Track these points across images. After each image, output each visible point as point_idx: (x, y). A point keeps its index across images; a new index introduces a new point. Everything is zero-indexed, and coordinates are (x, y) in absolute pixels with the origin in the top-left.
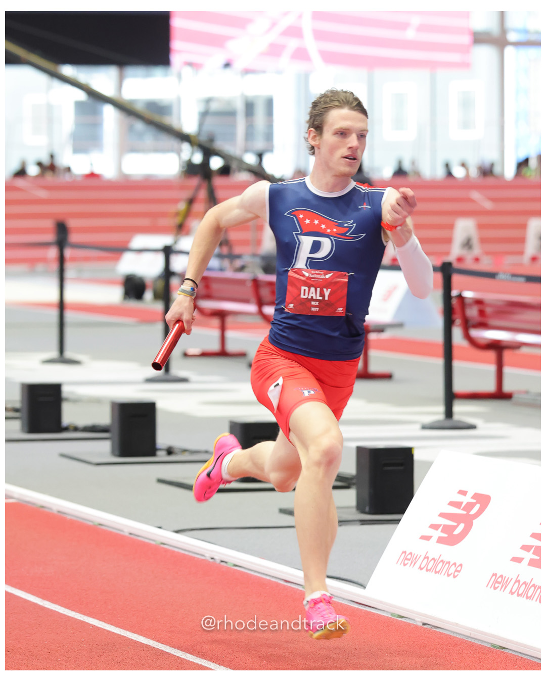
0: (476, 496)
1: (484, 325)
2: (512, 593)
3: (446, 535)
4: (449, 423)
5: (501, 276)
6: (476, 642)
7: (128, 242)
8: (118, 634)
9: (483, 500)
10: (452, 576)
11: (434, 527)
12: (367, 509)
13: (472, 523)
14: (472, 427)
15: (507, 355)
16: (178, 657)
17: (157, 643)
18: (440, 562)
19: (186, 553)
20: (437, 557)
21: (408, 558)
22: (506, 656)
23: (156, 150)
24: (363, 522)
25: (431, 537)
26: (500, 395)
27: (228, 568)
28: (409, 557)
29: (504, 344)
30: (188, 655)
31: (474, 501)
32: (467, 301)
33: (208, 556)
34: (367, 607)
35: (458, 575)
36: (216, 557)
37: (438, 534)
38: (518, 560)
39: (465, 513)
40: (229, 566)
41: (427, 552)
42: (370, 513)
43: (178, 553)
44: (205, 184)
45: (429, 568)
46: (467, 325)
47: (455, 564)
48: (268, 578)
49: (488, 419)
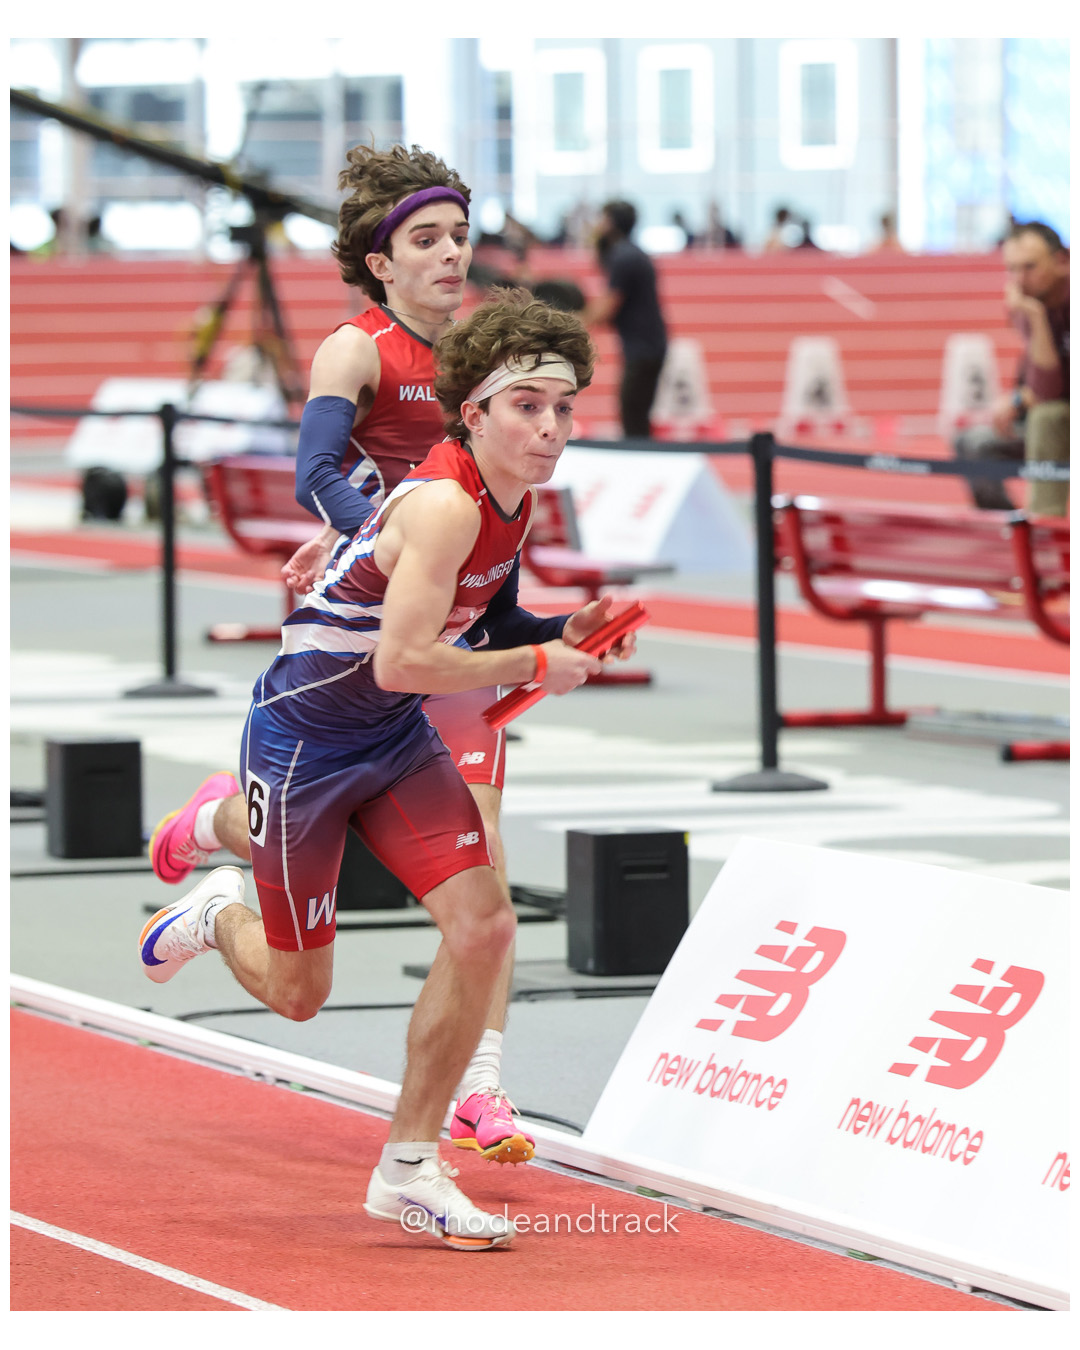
0: (817, 934)
1: (841, 569)
2: (892, 1140)
3: (752, 1019)
4: (769, 779)
5: (879, 462)
6: (817, 1246)
7: (90, 396)
8: (53, 1240)
9: (831, 942)
10: (765, 1105)
11: (728, 1001)
12: (591, 965)
13: (808, 991)
14: (819, 786)
15: (894, 631)
16: (181, 1286)
17: (137, 1258)
18: (740, 1076)
19: (203, 1063)
20: (733, 1066)
21: (673, 1069)
22: (880, 1275)
23: (155, 198)
24: (582, 993)
25: (721, 1022)
26: (881, 718)
27: (293, 1094)
28: (674, 1065)
29: (888, 609)
30: (202, 1282)
31: (813, 945)
32: (807, 518)
33: (249, 1069)
34: (586, 1175)
35: (777, 1103)
36: (265, 1072)
37: (734, 1015)
38: (903, 1069)
39: (792, 970)
40: (295, 1089)
41: (713, 1055)
42: (598, 973)
43: (185, 1063)
44: (256, 270)
45: (717, 1089)
46: (807, 569)
47: (771, 1080)
48: (377, 1115)
49: (854, 768)
